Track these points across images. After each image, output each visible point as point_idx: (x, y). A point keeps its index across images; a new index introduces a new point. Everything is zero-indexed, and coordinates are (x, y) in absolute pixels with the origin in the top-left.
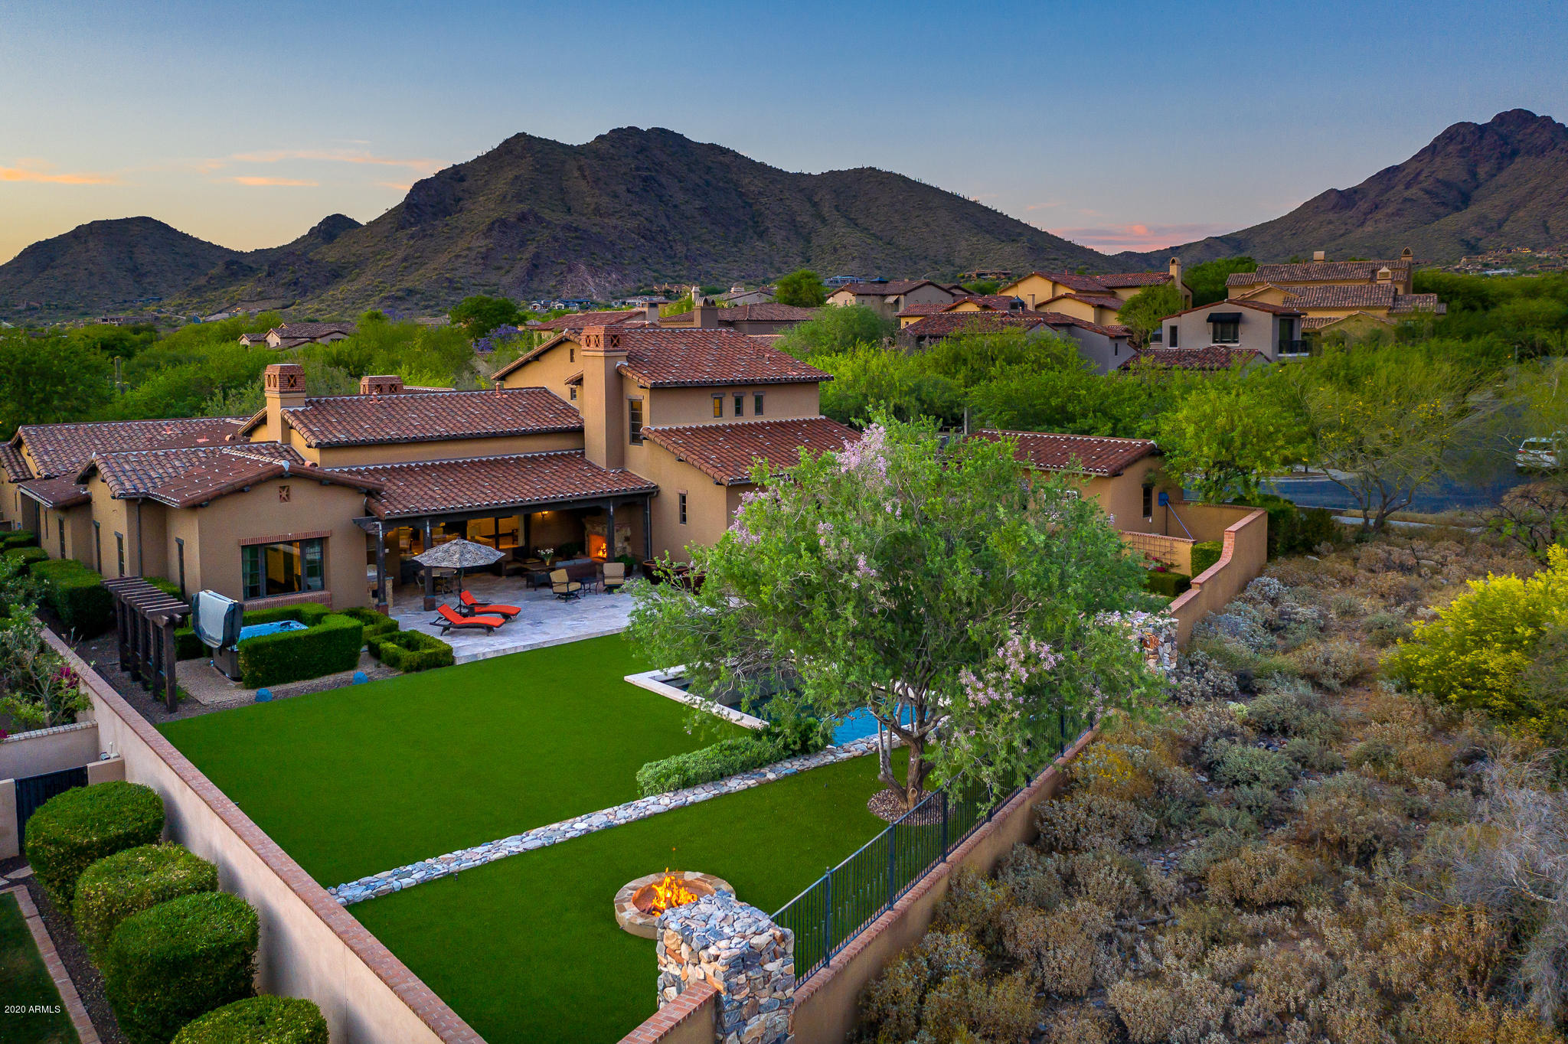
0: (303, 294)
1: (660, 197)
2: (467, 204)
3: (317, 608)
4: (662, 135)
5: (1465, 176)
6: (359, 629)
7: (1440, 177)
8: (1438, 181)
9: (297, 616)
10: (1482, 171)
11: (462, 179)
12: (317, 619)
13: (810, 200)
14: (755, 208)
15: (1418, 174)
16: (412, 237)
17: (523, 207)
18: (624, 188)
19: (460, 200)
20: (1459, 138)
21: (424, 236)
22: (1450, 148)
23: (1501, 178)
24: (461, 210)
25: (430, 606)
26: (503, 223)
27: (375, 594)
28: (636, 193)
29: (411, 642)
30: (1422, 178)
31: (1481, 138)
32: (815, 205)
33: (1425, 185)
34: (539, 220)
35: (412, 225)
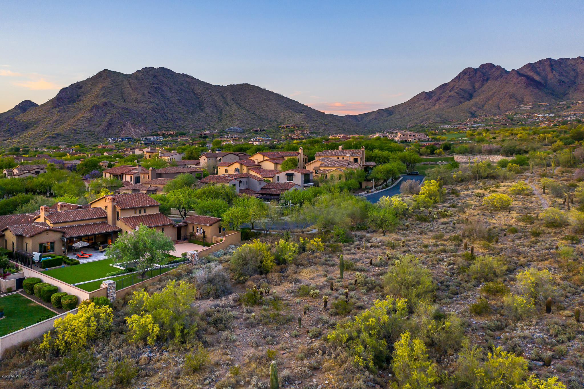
0: (13, 135)
1: (162, 96)
2: (82, 98)
3: (54, 255)
4: (163, 70)
5: (471, 88)
6: (62, 258)
7: (462, 88)
8: (461, 89)
9: (50, 256)
10: (477, 85)
11: (81, 88)
12: (54, 257)
13: (222, 96)
14: (200, 99)
15: (454, 87)
16: (59, 111)
17: (105, 100)
18: (147, 91)
19: (80, 96)
20: (468, 73)
21: (64, 112)
22: (465, 77)
23: (483, 88)
24: (80, 100)
25: (75, 254)
26: (97, 106)
27: (64, 252)
28: (152, 94)
29: (72, 260)
30: (455, 88)
31: (476, 73)
32: (224, 98)
33: (456, 91)
34: (112, 105)
35: (59, 106)
